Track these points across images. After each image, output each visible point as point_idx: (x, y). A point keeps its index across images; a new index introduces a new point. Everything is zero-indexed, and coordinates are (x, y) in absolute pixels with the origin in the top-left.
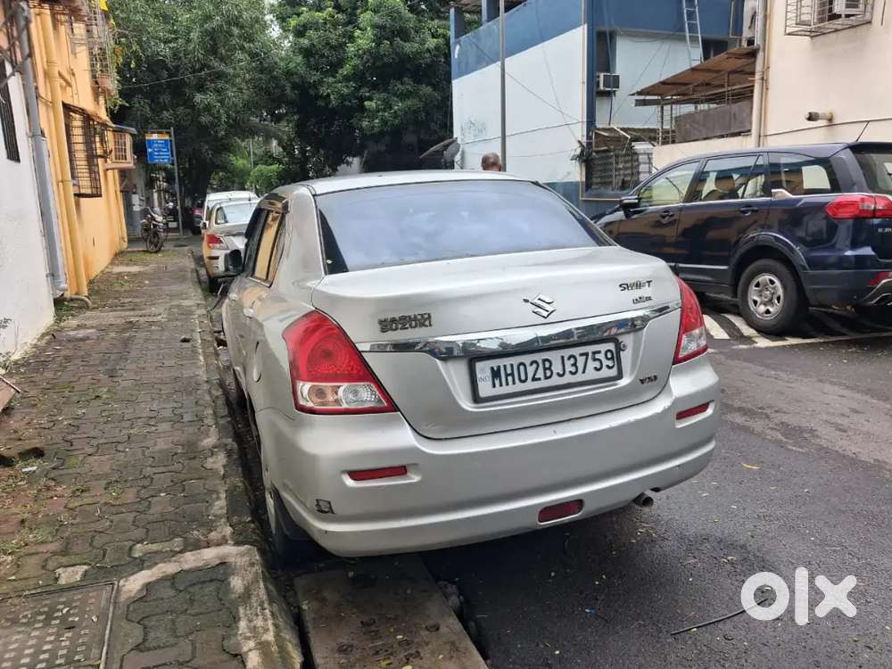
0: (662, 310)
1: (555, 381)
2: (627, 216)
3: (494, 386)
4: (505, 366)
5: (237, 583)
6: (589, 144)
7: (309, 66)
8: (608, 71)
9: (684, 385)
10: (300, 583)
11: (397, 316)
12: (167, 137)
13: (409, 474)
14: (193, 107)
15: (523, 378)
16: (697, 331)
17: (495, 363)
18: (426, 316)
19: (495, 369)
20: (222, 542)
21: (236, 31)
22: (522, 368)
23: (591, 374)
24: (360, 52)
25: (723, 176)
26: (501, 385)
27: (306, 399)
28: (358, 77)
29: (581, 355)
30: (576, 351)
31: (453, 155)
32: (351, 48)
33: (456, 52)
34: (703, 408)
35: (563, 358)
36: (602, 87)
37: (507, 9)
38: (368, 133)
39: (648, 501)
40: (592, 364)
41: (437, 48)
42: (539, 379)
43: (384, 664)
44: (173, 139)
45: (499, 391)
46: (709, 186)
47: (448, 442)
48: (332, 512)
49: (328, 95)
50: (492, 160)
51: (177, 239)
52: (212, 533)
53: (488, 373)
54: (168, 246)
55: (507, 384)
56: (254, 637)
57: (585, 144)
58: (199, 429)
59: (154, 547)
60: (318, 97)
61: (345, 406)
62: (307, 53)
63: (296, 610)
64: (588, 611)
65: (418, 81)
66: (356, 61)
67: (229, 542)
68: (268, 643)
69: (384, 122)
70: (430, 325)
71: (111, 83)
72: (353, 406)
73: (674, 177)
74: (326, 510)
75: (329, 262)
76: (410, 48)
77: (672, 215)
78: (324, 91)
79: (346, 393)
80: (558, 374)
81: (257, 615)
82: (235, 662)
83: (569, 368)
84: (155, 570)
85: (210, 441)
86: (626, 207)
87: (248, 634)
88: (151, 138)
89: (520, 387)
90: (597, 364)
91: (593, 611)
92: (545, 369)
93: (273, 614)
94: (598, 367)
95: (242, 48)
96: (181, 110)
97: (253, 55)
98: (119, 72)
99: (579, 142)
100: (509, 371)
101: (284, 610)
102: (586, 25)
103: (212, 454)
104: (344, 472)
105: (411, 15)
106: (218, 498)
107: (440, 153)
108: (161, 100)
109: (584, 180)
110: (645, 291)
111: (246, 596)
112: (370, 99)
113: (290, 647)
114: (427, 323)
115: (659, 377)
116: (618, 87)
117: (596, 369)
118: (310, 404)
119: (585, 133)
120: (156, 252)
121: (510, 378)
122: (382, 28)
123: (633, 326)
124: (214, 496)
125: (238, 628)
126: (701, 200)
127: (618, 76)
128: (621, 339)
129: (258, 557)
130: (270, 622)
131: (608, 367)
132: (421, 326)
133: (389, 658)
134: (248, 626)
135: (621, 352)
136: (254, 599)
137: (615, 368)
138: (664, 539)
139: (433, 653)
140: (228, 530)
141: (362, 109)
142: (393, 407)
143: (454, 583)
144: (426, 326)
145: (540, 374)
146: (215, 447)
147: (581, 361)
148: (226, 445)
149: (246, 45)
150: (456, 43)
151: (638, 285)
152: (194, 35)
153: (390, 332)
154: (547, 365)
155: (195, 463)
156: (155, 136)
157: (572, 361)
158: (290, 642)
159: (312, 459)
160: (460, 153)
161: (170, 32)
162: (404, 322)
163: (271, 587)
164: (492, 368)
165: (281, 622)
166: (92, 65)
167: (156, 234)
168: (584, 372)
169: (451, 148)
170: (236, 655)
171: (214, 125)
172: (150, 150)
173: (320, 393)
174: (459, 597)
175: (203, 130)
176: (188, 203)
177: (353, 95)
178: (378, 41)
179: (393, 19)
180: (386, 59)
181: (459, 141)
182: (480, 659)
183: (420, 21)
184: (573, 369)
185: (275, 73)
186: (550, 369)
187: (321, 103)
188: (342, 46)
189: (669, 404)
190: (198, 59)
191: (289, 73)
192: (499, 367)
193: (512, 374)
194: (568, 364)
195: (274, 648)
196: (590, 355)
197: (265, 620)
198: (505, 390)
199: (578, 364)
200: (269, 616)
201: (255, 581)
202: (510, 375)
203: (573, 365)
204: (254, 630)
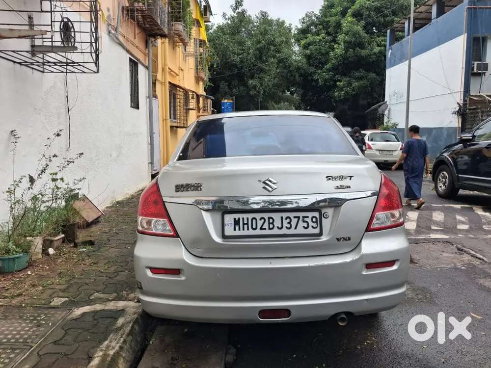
1: (276, 231)
2: (465, 147)
3: (235, 230)
4: (243, 219)
5: (121, 321)
6: (465, 105)
7: (309, 63)
8: (480, 60)
11: (185, 183)
12: (231, 101)
13: (181, 275)
14: (247, 87)
15: (254, 227)
17: (237, 216)
18: (199, 185)
19: (237, 219)
21: (272, 48)
22: (254, 221)
23: (300, 230)
24: (337, 56)
26: (239, 230)
27: (139, 225)
28: (334, 69)
29: (295, 217)
30: (292, 215)
31: (384, 111)
32: (332, 54)
33: (389, 54)
34: (391, 263)
35: (282, 218)
36: (475, 70)
37: (419, 28)
38: (338, 99)
39: (343, 320)
40: (301, 224)
41: (380, 52)
42: (265, 229)
44: (234, 102)
45: (237, 233)
47: (207, 260)
48: (142, 289)
49: (318, 79)
52: (131, 294)
53: (233, 222)
55: (243, 230)
56: (105, 351)
57: (462, 105)
60: (313, 80)
61: (154, 231)
62: (309, 57)
65: (368, 70)
66: (334, 61)
68: (108, 355)
69: (347, 93)
70: (201, 190)
71: (205, 75)
74: (140, 287)
75: (181, 155)
76: (364, 53)
78: (316, 77)
80: (278, 227)
81: (116, 340)
82: (86, 361)
83: (286, 224)
86: (465, 142)
87: (104, 349)
88: (224, 101)
89: (251, 232)
92: (269, 223)
94: (306, 226)
95: (274, 57)
96: (242, 88)
97: (280, 61)
98: (209, 70)
99: (458, 103)
100: (246, 222)
101: (137, 341)
102: (466, 34)
104: (148, 267)
105: (366, 35)
107: (376, 110)
108: (233, 83)
109: (460, 126)
110: (345, 182)
112: (340, 81)
113: (121, 361)
114: (199, 189)
115: (352, 239)
116: (487, 70)
117: (304, 227)
118: (140, 228)
119: (462, 98)
121: (246, 226)
122: (350, 42)
125: (102, 344)
127: (487, 64)
128: (324, 210)
129: (140, 310)
130: (118, 345)
131: (313, 227)
132: (196, 190)
134: (107, 344)
135: (323, 219)
136: (121, 331)
137: (318, 228)
141: (335, 86)
142: (176, 235)
143: (236, 347)
144: (198, 190)
145: (266, 226)
147: (294, 221)
149: (278, 55)
150: (389, 49)
151: (341, 178)
152: (251, 51)
153: (180, 192)
154: (271, 221)
156: (226, 101)
157: (288, 220)
158: (124, 358)
160: (387, 110)
161: (241, 50)
162: (187, 187)
163: (136, 327)
164: (235, 219)
165: (126, 347)
166: (196, 66)
168: (296, 228)
169: (383, 107)
170: (90, 357)
171: (256, 96)
172: (223, 107)
173: (149, 223)
174: (233, 357)
175: (252, 98)
177: (331, 79)
178: (346, 50)
179: (356, 38)
180: (350, 59)
181: (388, 103)
183: (372, 38)
184: (289, 226)
185: (291, 69)
186: (272, 223)
187: (314, 84)
188: (328, 53)
189: (357, 257)
190: (252, 63)
191: (299, 68)
192: (239, 219)
193: (247, 224)
194: (285, 222)
195: (109, 359)
196: (301, 218)
197: (117, 343)
198: (242, 233)
199: (292, 223)
200: (121, 342)
201: (129, 322)
202: (246, 224)
203: (288, 223)
204: (108, 347)
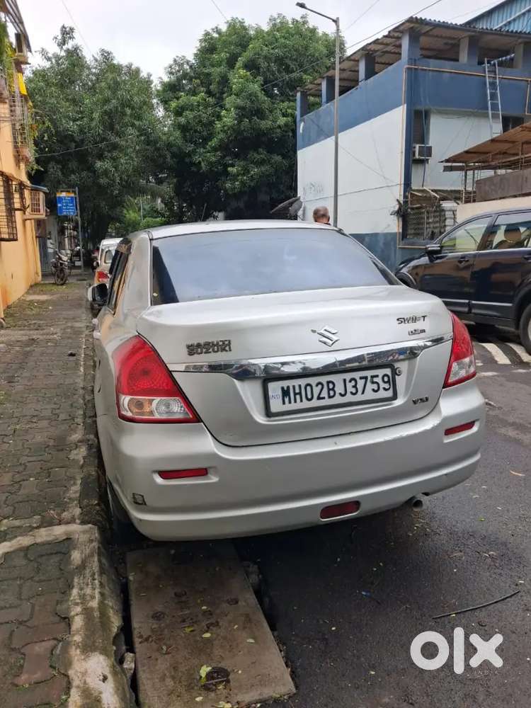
0: (438, 341)
1: (338, 400)
2: (431, 260)
3: (284, 403)
4: (294, 387)
5: (76, 556)
6: (406, 202)
7: (184, 137)
8: (423, 143)
9: (453, 405)
10: (131, 557)
11: (202, 342)
12: (73, 195)
13: (209, 475)
14: (94, 172)
15: (309, 397)
16: (467, 360)
17: (285, 384)
18: (227, 343)
19: (285, 389)
20: (71, 521)
21: (128, 111)
22: (309, 388)
23: (369, 395)
24: (226, 128)
25: (512, 229)
26: (290, 402)
27: (126, 410)
28: (224, 147)
29: (361, 378)
30: (357, 375)
31: (296, 211)
32: (218, 125)
33: (301, 128)
34: (469, 426)
35: (345, 380)
36: (417, 156)
37: (341, 93)
38: (230, 193)
39: (419, 504)
40: (370, 386)
41: (286, 125)
42: (324, 398)
43: (188, 630)
44: (77, 196)
45: (288, 407)
46: (500, 237)
47: (244, 449)
48: (145, 504)
49: (200, 163)
50: (322, 213)
51: (81, 275)
52: (65, 513)
53: (280, 393)
54: (70, 280)
55: (295, 402)
56: (82, 603)
57: (402, 202)
58: (70, 426)
59: (17, 523)
60: (193, 164)
61: (157, 416)
62: (184, 129)
63: (124, 580)
64: (364, 593)
65: (270, 151)
66: (222, 136)
67: (78, 521)
68: (92, 609)
69: (243, 184)
70: (230, 350)
71: (29, 152)
72: (164, 417)
73: (470, 229)
74: (140, 502)
75: (155, 295)
76: (265, 124)
77: (468, 261)
78: (197, 159)
79: (158, 406)
80: (341, 394)
81: (88, 585)
82: (63, 625)
83: (350, 388)
84: (14, 541)
85: (76, 436)
86: (431, 254)
87: (79, 601)
88: (61, 195)
89: (306, 404)
90: (375, 387)
91: (368, 594)
92: (329, 390)
93: (101, 584)
94: (376, 389)
95: (133, 125)
96: (84, 174)
97: (142, 132)
98: (36, 144)
99: (398, 200)
100: (297, 391)
101: (113, 580)
102: (405, 105)
103: (77, 447)
104: (155, 472)
105: (266, 99)
106: (75, 484)
107: (286, 208)
108: (70, 166)
109: (401, 231)
110: (419, 325)
111: (82, 567)
112: (233, 166)
113: (111, 613)
114: (227, 348)
115: (429, 399)
116: (431, 156)
117: (374, 390)
118: (129, 414)
119: (402, 193)
120: (62, 285)
121: (298, 397)
122: (243, 108)
123: (412, 353)
124: (72, 482)
125: (70, 595)
126: (491, 248)
127: (431, 147)
128: (397, 365)
129: (97, 535)
130: (97, 591)
131: (385, 389)
132: (222, 351)
133: (193, 626)
134: (78, 593)
135: (396, 377)
136: (87, 571)
137: (391, 389)
138: (436, 533)
139: (230, 622)
140: (78, 511)
141: (226, 173)
142: (197, 419)
143: (255, 563)
144: (227, 351)
145: (324, 394)
146: (80, 441)
147: (361, 383)
148: (89, 440)
149: (137, 123)
150: (301, 121)
151: (414, 319)
152: (96, 115)
153: (196, 355)
154: (331, 386)
155: (62, 455)
156: (64, 194)
157: (353, 383)
158: (112, 608)
159: (131, 460)
160: (302, 209)
161: (77, 112)
162: (207, 347)
163: (104, 561)
164: (283, 388)
165: (107, 591)
166: (15, 138)
167: (62, 270)
168: (363, 393)
169: (295, 205)
170: (65, 618)
171: (110, 185)
172: (59, 205)
173: (140, 405)
174: (258, 576)
175: (102, 190)
176: (90, 246)
177: (218, 162)
178: (240, 119)
179: (252, 102)
180: (245, 134)
181: (302, 200)
182: (269, 629)
183: (273, 103)
184: (354, 391)
185: (158, 145)
186: (333, 389)
187: (194, 169)
188: (211, 123)
189: (438, 422)
190: (99, 134)
191: (170, 145)
192: (288, 387)
193: (300, 393)
194: (349, 386)
195: (96, 614)
196: (369, 378)
197: (94, 589)
198: (293, 406)
199: (358, 386)
200: (98, 586)
201: (91, 555)
202: (297, 394)
203: (353, 387)
204: (83, 597)
